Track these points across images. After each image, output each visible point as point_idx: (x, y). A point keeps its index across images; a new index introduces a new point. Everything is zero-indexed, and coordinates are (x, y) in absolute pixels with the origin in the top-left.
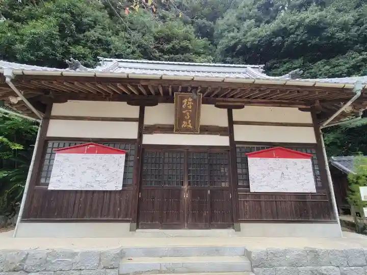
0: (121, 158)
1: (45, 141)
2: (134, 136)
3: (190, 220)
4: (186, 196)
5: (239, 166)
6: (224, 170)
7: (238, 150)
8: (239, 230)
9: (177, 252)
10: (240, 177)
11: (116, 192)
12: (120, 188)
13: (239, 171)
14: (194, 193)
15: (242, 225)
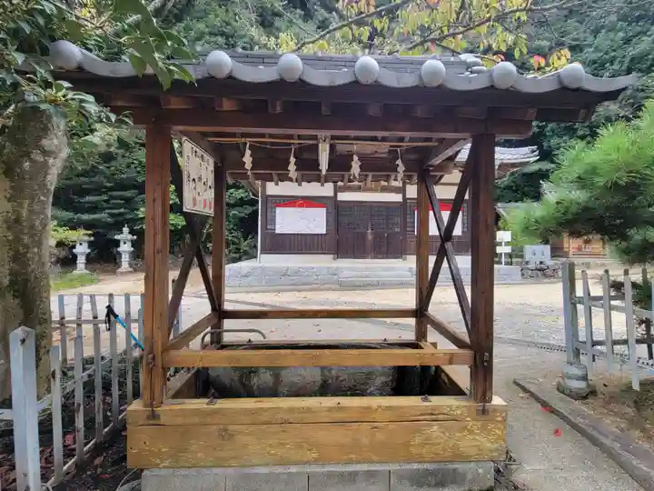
0: (323, 211)
1: (267, 198)
2: (331, 194)
3: (373, 254)
4: (370, 237)
5: (409, 216)
6: (398, 220)
7: (408, 204)
8: (405, 259)
9: (367, 269)
10: (408, 225)
11: (322, 235)
12: (325, 232)
13: (408, 220)
14: (376, 236)
15: (408, 256)
